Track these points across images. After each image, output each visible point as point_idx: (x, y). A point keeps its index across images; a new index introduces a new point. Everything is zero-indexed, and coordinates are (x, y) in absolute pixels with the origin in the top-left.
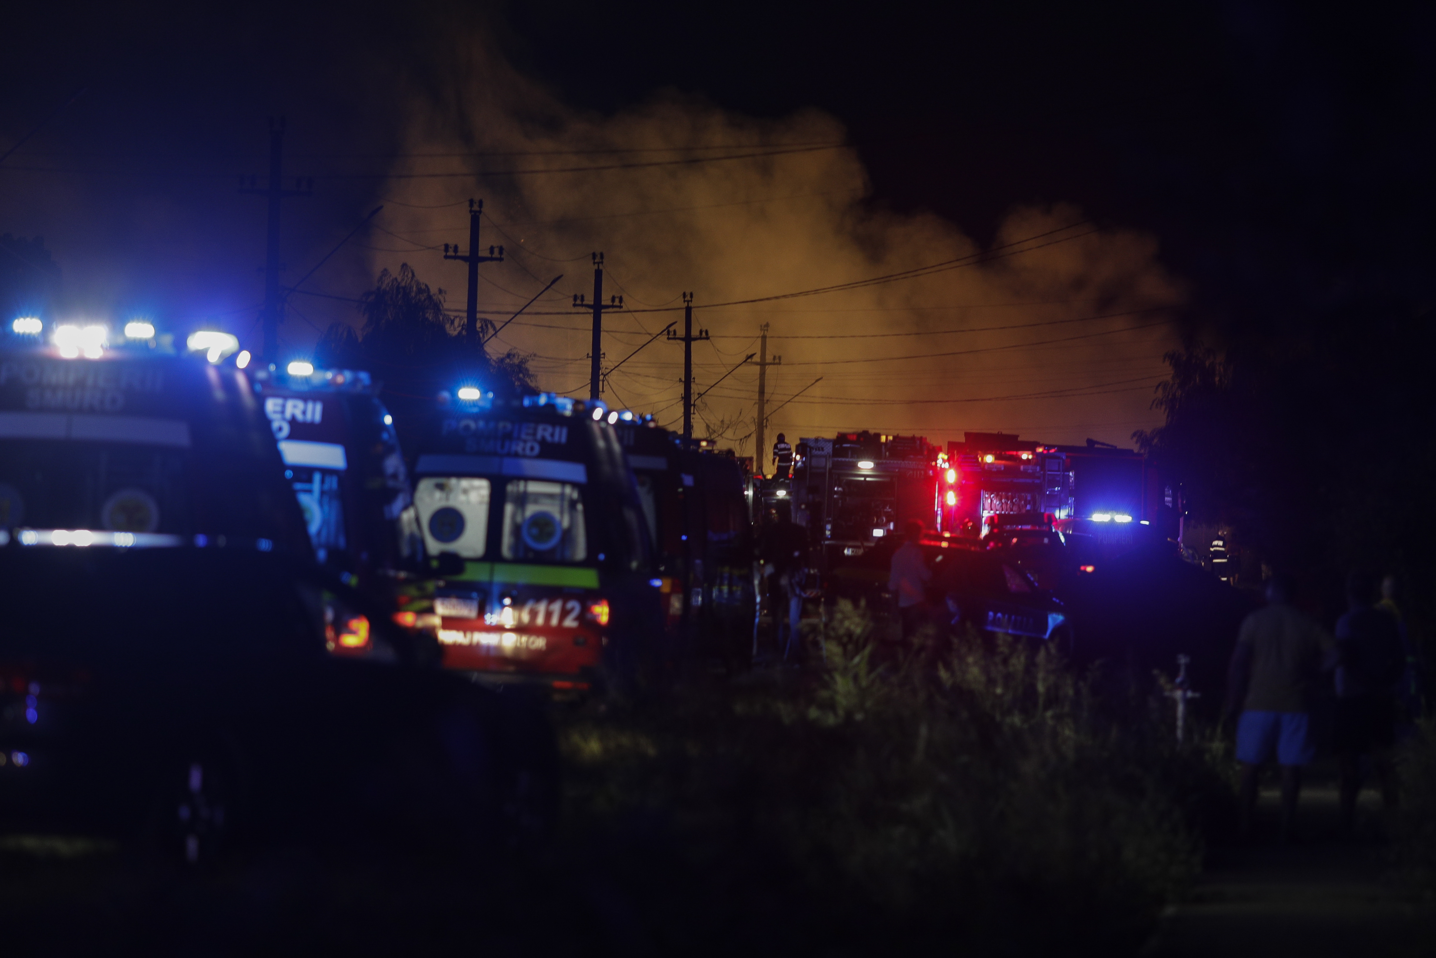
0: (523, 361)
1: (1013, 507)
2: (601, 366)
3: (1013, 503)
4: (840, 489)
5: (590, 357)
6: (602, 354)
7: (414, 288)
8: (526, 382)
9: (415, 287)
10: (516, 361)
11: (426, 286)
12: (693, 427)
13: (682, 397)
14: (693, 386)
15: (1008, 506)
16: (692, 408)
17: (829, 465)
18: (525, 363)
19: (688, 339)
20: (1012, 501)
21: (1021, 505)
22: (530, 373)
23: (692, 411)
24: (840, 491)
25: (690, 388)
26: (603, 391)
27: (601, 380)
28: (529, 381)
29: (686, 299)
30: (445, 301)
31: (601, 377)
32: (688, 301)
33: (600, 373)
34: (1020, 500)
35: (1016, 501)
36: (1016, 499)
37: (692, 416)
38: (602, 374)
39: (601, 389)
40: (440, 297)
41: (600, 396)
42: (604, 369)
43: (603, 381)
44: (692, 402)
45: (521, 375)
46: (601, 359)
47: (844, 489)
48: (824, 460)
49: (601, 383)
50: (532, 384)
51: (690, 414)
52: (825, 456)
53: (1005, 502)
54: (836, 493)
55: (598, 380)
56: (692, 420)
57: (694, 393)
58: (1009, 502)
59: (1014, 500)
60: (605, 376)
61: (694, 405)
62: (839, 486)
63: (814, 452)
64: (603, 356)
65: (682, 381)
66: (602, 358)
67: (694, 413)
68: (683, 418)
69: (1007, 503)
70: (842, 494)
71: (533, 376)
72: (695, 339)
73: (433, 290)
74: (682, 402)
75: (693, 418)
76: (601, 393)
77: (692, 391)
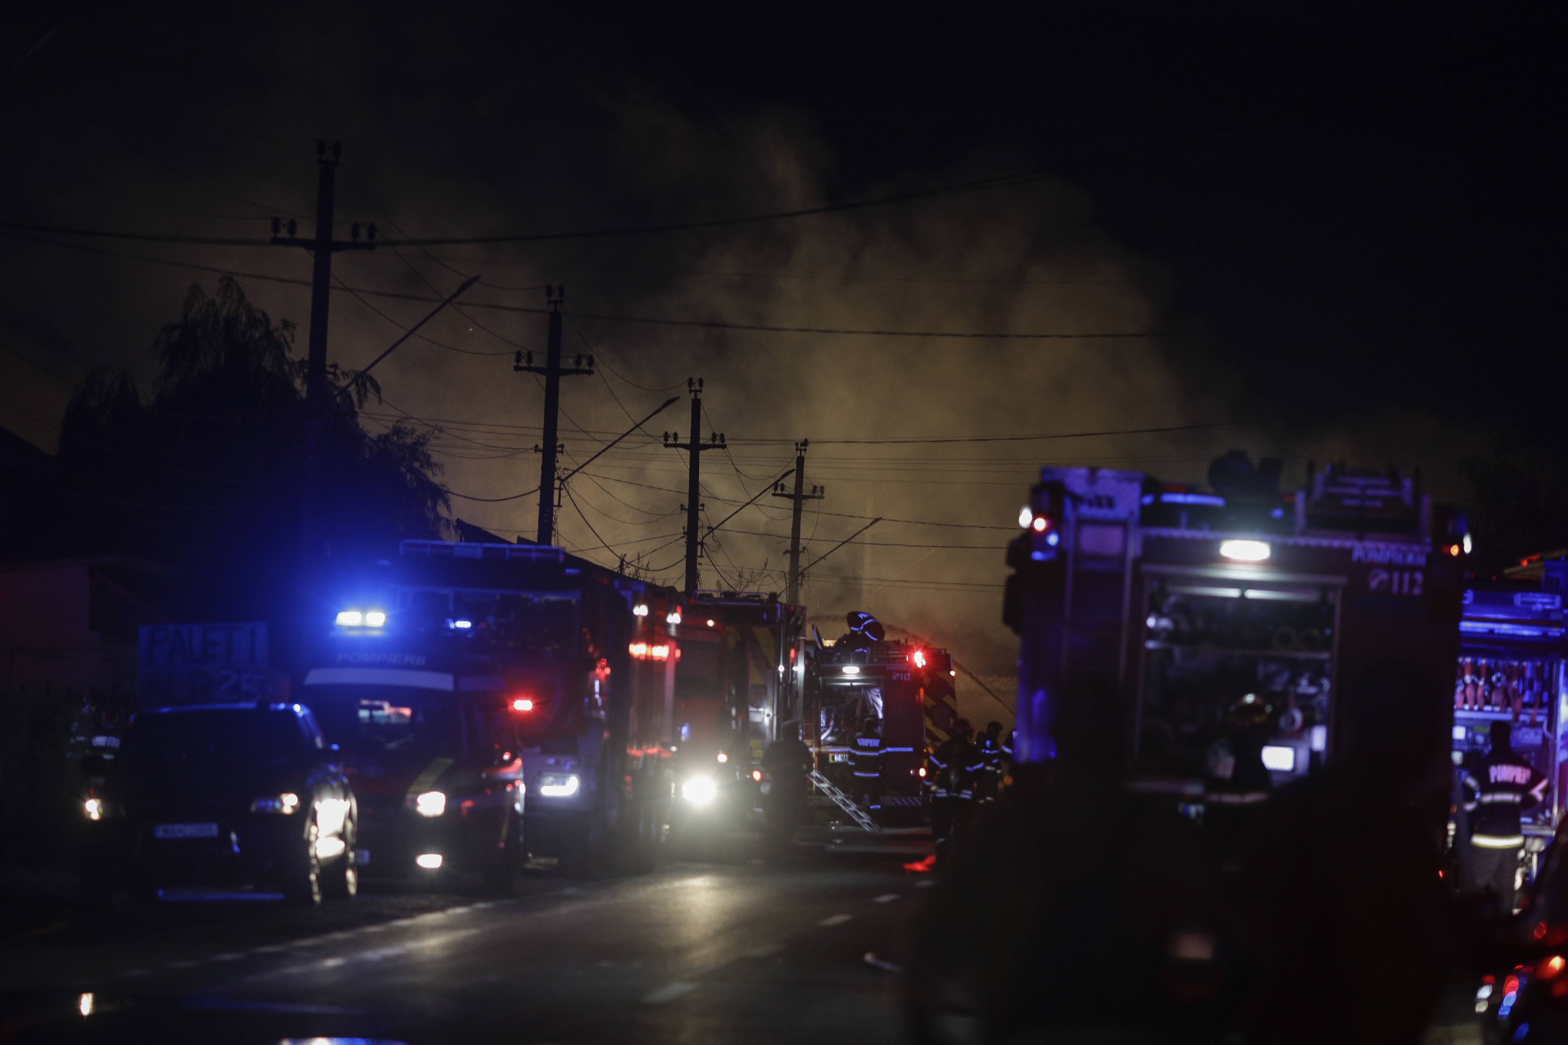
0: (420, 442)
1: (1490, 693)
2: (557, 465)
3: (1491, 686)
4: (1165, 623)
5: (540, 451)
6: (560, 446)
7: (244, 319)
8: (424, 475)
9: (243, 316)
10: (409, 441)
11: (264, 315)
12: (699, 575)
13: (685, 533)
14: (701, 514)
15: (1480, 692)
16: (699, 547)
17: (1134, 549)
18: (422, 444)
19: (695, 448)
20: (1488, 681)
21: (1510, 691)
22: (432, 461)
23: (699, 554)
24: (1165, 629)
25: (697, 518)
26: (559, 506)
27: (557, 489)
28: (429, 474)
29: (693, 388)
30: (293, 341)
31: (557, 484)
32: (696, 391)
33: (556, 476)
34: (1509, 679)
35: (1498, 680)
36: (1499, 675)
37: (699, 560)
38: (559, 478)
39: (556, 502)
40: (286, 333)
41: (554, 513)
42: (562, 470)
43: (560, 489)
44: (699, 540)
45: (417, 465)
46: (558, 454)
47: (1175, 622)
48: (1115, 534)
49: (556, 492)
50: (436, 479)
51: (696, 557)
52: (1123, 524)
53: (1473, 682)
54: (1152, 634)
55: (553, 488)
56: (698, 567)
57: (702, 527)
58: (1481, 683)
59: (1494, 678)
60: (562, 481)
61: (702, 544)
62: (1160, 615)
63: (1086, 511)
64: (560, 449)
65: (684, 509)
66: (559, 452)
67: (702, 556)
68: (685, 560)
69: (1475, 685)
70: (1172, 636)
71: (436, 465)
72: (705, 447)
73: (275, 323)
74: (684, 540)
75: (700, 564)
76: (556, 508)
77: (700, 524)
